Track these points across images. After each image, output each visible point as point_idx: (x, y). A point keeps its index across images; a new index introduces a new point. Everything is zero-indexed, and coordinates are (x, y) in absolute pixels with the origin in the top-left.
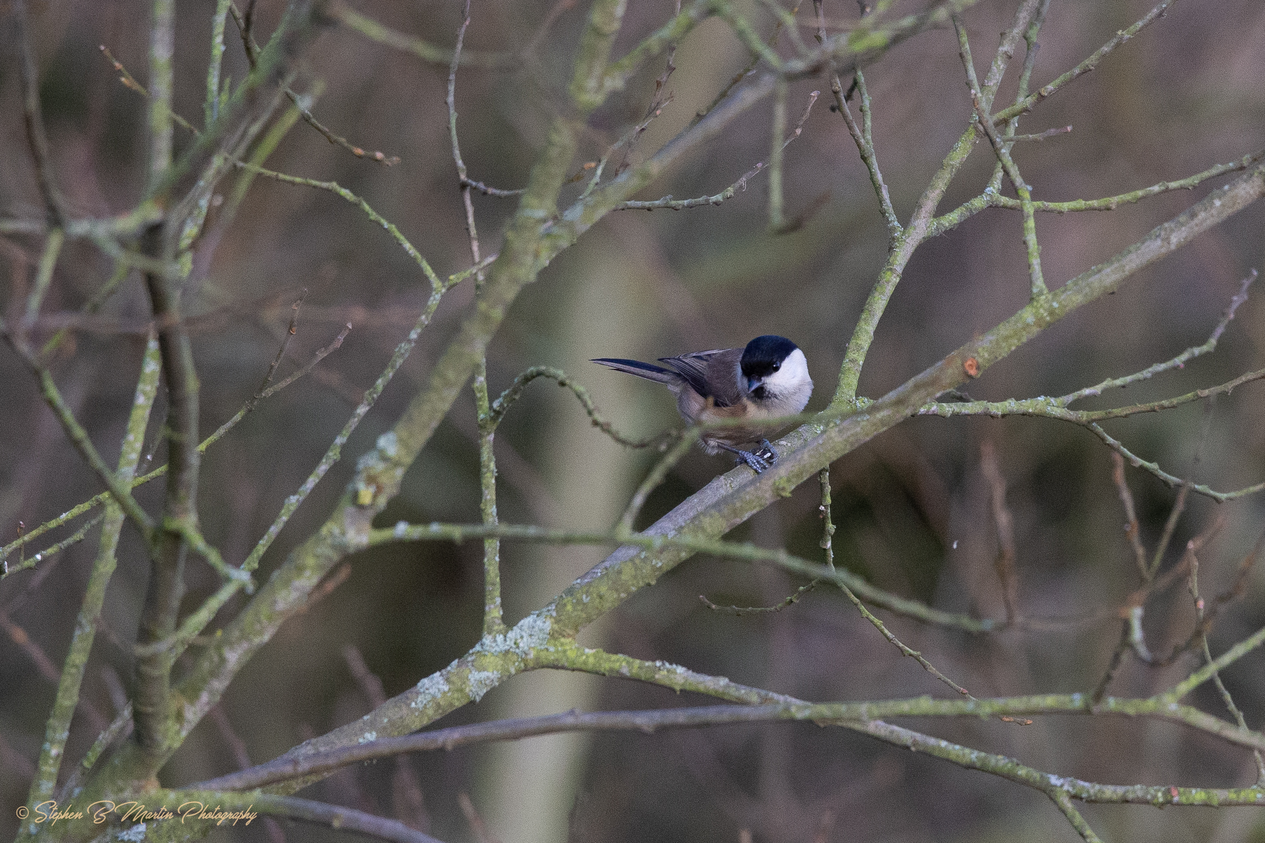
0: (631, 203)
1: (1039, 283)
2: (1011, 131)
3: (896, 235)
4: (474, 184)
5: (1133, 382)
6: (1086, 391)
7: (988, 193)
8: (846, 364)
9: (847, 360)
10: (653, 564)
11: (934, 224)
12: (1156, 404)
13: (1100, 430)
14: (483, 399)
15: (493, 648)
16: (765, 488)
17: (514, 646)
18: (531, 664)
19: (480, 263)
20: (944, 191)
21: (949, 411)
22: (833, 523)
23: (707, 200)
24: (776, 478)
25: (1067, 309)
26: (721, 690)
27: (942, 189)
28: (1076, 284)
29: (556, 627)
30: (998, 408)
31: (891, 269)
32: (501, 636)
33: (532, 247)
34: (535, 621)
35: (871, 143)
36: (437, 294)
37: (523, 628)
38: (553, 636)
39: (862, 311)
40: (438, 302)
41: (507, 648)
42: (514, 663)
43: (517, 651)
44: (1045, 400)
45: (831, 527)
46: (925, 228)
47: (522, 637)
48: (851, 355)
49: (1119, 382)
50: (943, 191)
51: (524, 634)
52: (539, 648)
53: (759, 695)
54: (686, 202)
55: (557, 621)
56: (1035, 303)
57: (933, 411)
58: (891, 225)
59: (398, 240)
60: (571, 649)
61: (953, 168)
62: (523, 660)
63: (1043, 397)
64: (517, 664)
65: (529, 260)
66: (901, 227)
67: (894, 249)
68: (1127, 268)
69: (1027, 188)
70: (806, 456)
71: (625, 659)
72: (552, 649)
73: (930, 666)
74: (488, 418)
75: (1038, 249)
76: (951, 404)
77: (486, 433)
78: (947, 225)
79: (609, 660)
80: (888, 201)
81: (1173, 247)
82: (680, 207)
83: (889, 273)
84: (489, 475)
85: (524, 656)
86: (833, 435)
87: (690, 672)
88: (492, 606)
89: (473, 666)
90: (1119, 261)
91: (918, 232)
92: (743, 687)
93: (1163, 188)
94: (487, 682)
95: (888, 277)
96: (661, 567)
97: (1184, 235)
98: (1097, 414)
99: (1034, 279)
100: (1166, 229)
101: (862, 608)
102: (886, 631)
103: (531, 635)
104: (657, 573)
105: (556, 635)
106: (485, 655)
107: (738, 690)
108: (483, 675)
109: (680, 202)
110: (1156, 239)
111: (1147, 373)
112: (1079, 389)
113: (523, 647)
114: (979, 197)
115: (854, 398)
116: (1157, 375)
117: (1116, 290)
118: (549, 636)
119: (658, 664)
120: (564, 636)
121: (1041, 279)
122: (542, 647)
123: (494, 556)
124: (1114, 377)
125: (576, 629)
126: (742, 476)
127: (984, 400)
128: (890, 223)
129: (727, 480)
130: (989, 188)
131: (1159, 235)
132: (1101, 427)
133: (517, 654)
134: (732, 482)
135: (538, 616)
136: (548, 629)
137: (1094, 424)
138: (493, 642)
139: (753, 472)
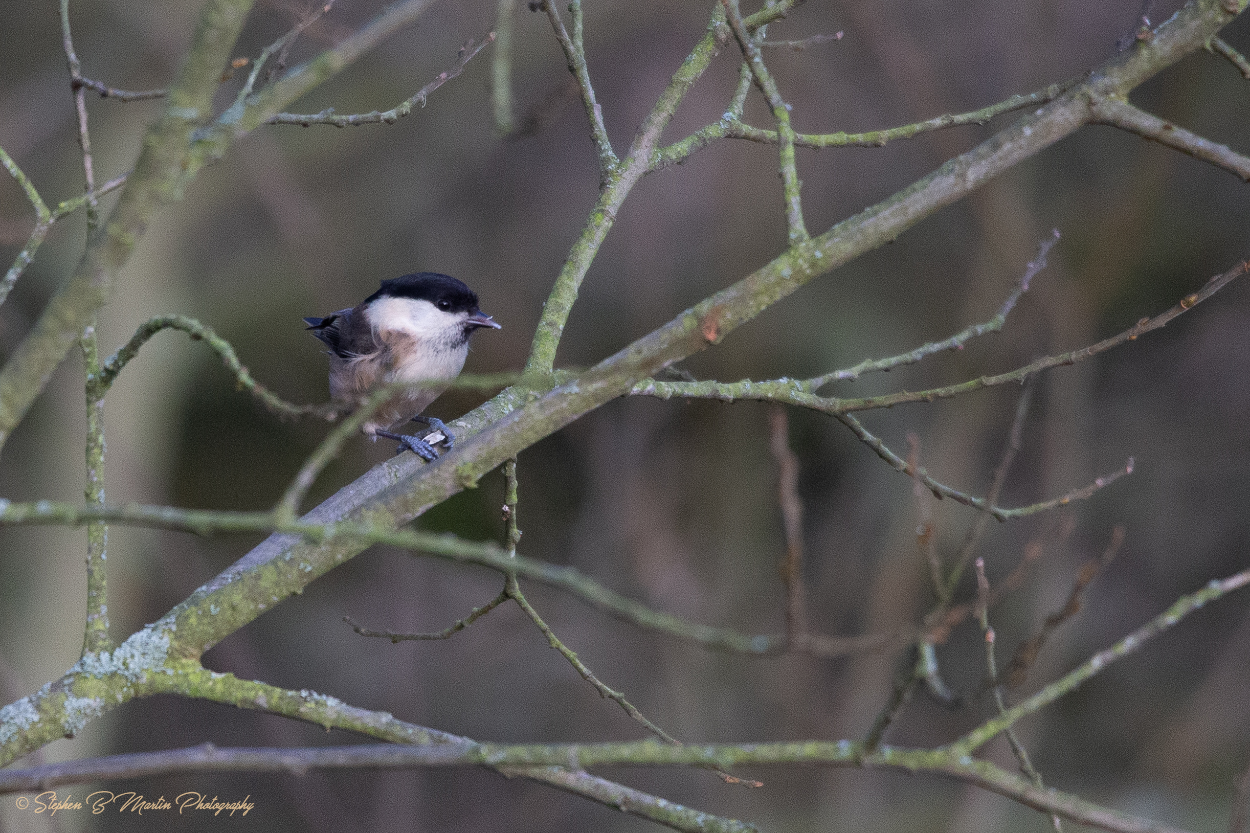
0: (286, 116)
1: (798, 227)
3: (610, 167)
4: (91, 83)
5: (898, 365)
6: (840, 374)
7: (727, 120)
8: (543, 327)
9: (544, 323)
10: (301, 567)
11: (658, 156)
13: (856, 422)
14: (92, 356)
15: (96, 669)
16: (447, 475)
17: (122, 667)
18: (143, 691)
20: (673, 114)
21: (668, 392)
22: (518, 528)
23: (377, 117)
24: (460, 463)
25: (834, 260)
26: (383, 729)
27: (670, 112)
28: (844, 229)
29: (176, 644)
30: (729, 390)
31: (602, 211)
32: (107, 654)
33: (179, 155)
34: (149, 637)
35: (582, 50)
36: (43, 224)
37: (134, 644)
38: (172, 655)
39: (565, 262)
40: (43, 235)
41: (113, 669)
42: (122, 688)
43: (126, 673)
45: (516, 533)
46: (646, 160)
47: (133, 656)
48: (549, 316)
49: (881, 364)
50: (671, 115)
51: (135, 652)
52: (154, 670)
53: (432, 736)
54: (351, 118)
55: (178, 637)
56: (792, 252)
57: (649, 391)
58: (604, 155)
60: (194, 673)
62: (134, 685)
63: (785, 378)
64: (125, 689)
65: (174, 172)
66: (616, 158)
67: (608, 186)
68: (911, 210)
69: (786, 107)
71: (261, 688)
72: (170, 672)
73: (635, 711)
74: (98, 379)
75: (798, 184)
76: (671, 383)
77: (95, 399)
78: (674, 157)
79: (242, 687)
80: (601, 125)
81: (969, 185)
82: (344, 123)
83: (600, 215)
84: (96, 450)
85: (134, 679)
87: (344, 705)
89: (70, 690)
91: (639, 164)
92: (411, 725)
93: (946, 122)
94: (88, 711)
95: (599, 220)
96: (310, 572)
97: (984, 170)
98: (852, 403)
99: (791, 221)
101: (553, 636)
102: (581, 666)
103: (144, 654)
104: (305, 580)
105: (176, 655)
106: (86, 678)
107: (404, 729)
109: (344, 117)
110: (948, 175)
111: (916, 354)
112: (831, 370)
113: (134, 669)
114: (715, 124)
116: (929, 357)
118: (166, 656)
119: (304, 693)
120: (185, 656)
121: (800, 221)
122: (158, 669)
123: (100, 554)
124: (876, 358)
125: (201, 648)
126: (409, 464)
127: (713, 380)
128: (602, 153)
129: (390, 469)
130: (728, 115)
131: (952, 170)
132: (858, 418)
133: (126, 677)
134: (398, 470)
135: (153, 631)
136: (166, 647)
137: (849, 415)
138: (97, 661)
139: (422, 459)
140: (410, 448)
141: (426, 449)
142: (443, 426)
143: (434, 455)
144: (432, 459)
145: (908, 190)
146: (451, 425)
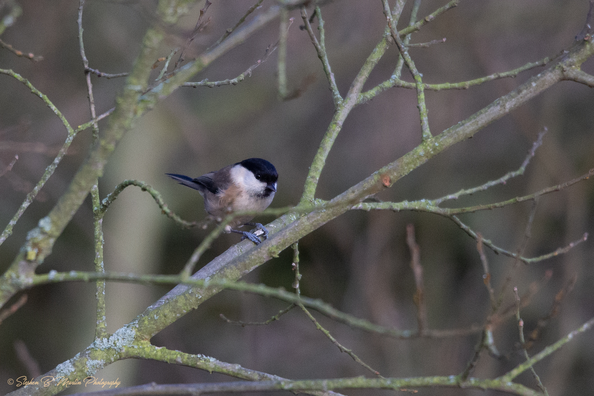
1: (427, 131)
2: (407, 42)
3: (339, 103)
4: (93, 70)
5: (477, 192)
6: (450, 197)
7: (393, 78)
8: (309, 179)
9: (310, 177)
10: (196, 296)
11: (361, 97)
12: (492, 205)
13: (458, 219)
14: (96, 199)
15: (101, 346)
16: (264, 252)
17: (113, 345)
18: (123, 356)
19: (96, 118)
20: (368, 77)
21: (369, 208)
22: (300, 273)
23: (229, 82)
24: (270, 246)
25: (444, 147)
26: (236, 372)
27: (366, 76)
28: (449, 132)
29: (138, 334)
30: (397, 206)
31: (336, 123)
32: (106, 339)
33: (133, 107)
34: (126, 330)
35: (324, 48)
36: (71, 136)
37: (119, 334)
38: (137, 339)
39: (318, 148)
40: (71, 141)
41: (109, 346)
42: (113, 355)
43: (115, 348)
44: (425, 202)
45: (299, 276)
46: (356, 98)
47: (118, 340)
48: (312, 174)
49: (469, 191)
51: (119, 338)
52: (128, 346)
53: (259, 375)
54: (216, 83)
55: (139, 330)
56: (425, 144)
57: (360, 208)
59: (48, 104)
60: (147, 347)
61: (372, 63)
62: (119, 353)
63: (424, 199)
64: (115, 355)
65: (131, 115)
66: (341, 98)
67: (338, 111)
68: (480, 123)
69: (420, 75)
70: (288, 233)
71: (179, 353)
72: (136, 347)
73: (357, 358)
74: (99, 210)
75: (426, 111)
76: (371, 204)
77: (98, 219)
78: (369, 97)
79: (170, 353)
80: (334, 83)
81: (507, 110)
82: (213, 86)
83: (334, 125)
84: (99, 243)
85: (119, 351)
86: (304, 221)
87: (218, 361)
88: (101, 321)
89: (89, 356)
90: (475, 118)
91: (352, 101)
92: (250, 370)
93: (497, 76)
94: (98, 366)
95: (334, 128)
96: (201, 298)
97: (514, 103)
98: (456, 210)
99: (424, 129)
100: (503, 100)
101: (317, 323)
102: (331, 338)
103: (123, 339)
104: (199, 302)
105: (139, 339)
106: (96, 350)
107: (247, 372)
108: (95, 362)
109: (213, 83)
110: (497, 106)
111: (485, 187)
112: (446, 194)
113: (119, 346)
114: (387, 81)
115: (313, 199)
116: (490, 188)
117: (473, 136)
118: (134, 339)
119: (199, 356)
120: (143, 339)
121: (428, 129)
122: (130, 346)
123: (102, 292)
124: (466, 189)
125: (150, 335)
126: (247, 246)
127: (390, 201)
128: (335, 96)
129: (238, 248)
130: (394, 76)
131: (499, 104)
132: (459, 218)
133: (115, 350)
134: (242, 248)
135: (127, 327)
136: (134, 335)
137: (454, 216)
138: (101, 342)
139: (253, 243)
140: (247, 237)
141: (255, 238)
142: (263, 227)
143: (259, 241)
144: (258, 243)
145: (478, 113)
146: (266, 226)
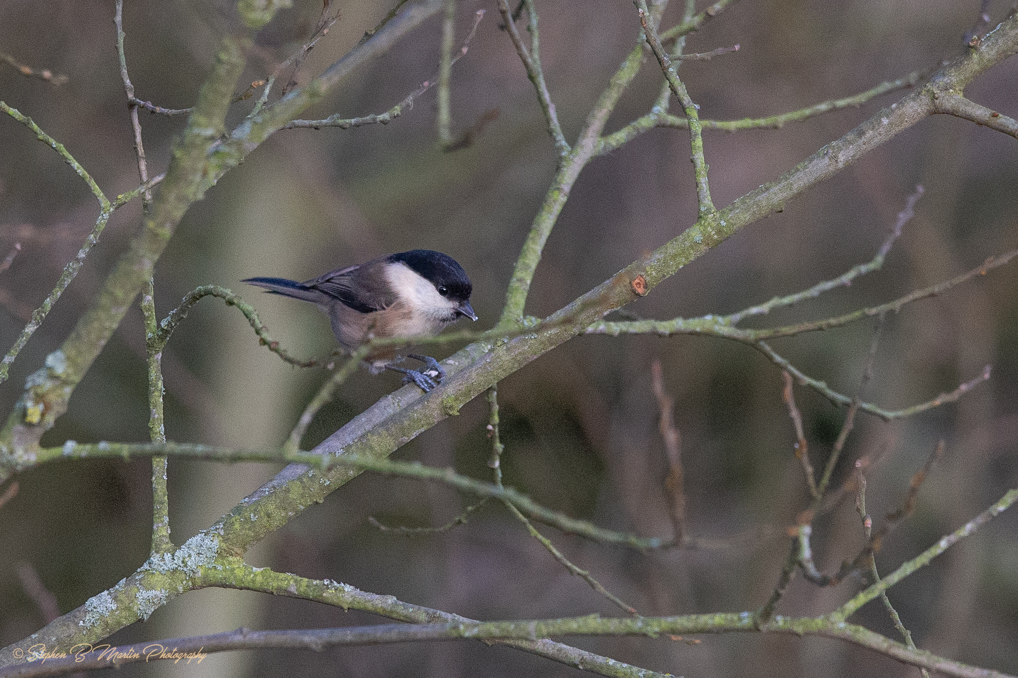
0: (299, 122)
1: (707, 201)
3: (563, 154)
4: (142, 102)
5: (800, 301)
6: (754, 310)
7: (656, 112)
8: (514, 283)
9: (515, 279)
10: (321, 482)
11: (601, 143)
12: (823, 322)
13: (768, 348)
15: (161, 566)
16: (434, 406)
17: (181, 565)
18: (199, 583)
19: (148, 182)
20: (611, 110)
21: (616, 330)
22: (501, 442)
23: (374, 119)
24: (444, 396)
26: (389, 608)
27: (610, 108)
29: (224, 545)
30: (665, 327)
31: (558, 189)
32: (169, 555)
33: (200, 165)
34: (203, 540)
37: (191, 546)
38: (221, 554)
41: (175, 566)
42: (182, 581)
43: (185, 569)
44: (712, 319)
45: (499, 447)
46: (592, 147)
47: (190, 556)
48: (519, 274)
49: (787, 300)
51: (192, 552)
52: (207, 566)
53: (427, 613)
54: (353, 121)
55: (225, 540)
56: (703, 222)
57: (601, 330)
59: (67, 159)
60: (239, 567)
61: (620, 87)
62: (191, 578)
63: (710, 315)
64: (184, 582)
65: (198, 178)
66: (568, 146)
67: (562, 169)
68: (795, 186)
70: (474, 375)
71: (293, 578)
72: (220, 568)
73: (598, 585)
75: (706, 167)
76: (618, 323)
78: (615, 144)
79: (277, 579)
80: (555, 120)
82: (348, 126)
83: (556, 192)
84: (156, 393)
85: (191, 575)
86: (501, 354)
87: (358, 591)
88: (160, 525)
89: (140, 584)
90: (786, 179)
91: (586, 151)
92: (411, 605)
93: (830, 107)
94: (155, 600)
95: (556, 196)
96: (329, 486)
98: (764, 333)
99: (701, 197)
100: (833, 148)
101: (531, 527)
102: (554, 551)
103: (199, 554)
104: (325, 492)
105: (225, 554)
106: (153, 574)
107: (406, 608)
108: (152, 593)
109: (347, 121)
110: (823, 158)
111: (814, 292)
112: (747, 307)
113: (191, 566)
114: (646, 116)
115: (522, 317)
116: (824, 293)
117: (783, 209)
118: (216, 555)
119: (326, 582)
120: (232, 555)
122: (210, 566)
123: (162, 475)
124: (783, 296)
125: (244, 548)
126: (410, 395)
127: (651, 319)
128: (557, 143)
129: (394, 400)
130: (656, 108)
131: (826, 154)
132: (769, 345)
133: (185, 573)
134: (400, 400)
135: (205, 535)
136: (216, 548)
137: (762, 343)
138: (161, 560)
139: (421, 390)
140: (413, 381)
142: (437, 364)
145: (793, 171)
